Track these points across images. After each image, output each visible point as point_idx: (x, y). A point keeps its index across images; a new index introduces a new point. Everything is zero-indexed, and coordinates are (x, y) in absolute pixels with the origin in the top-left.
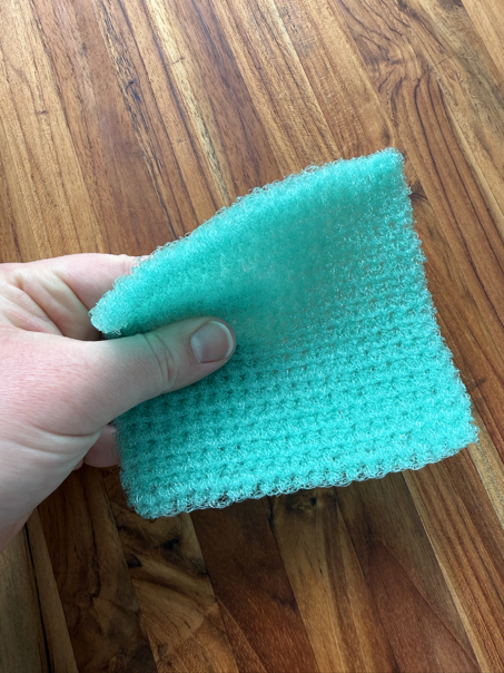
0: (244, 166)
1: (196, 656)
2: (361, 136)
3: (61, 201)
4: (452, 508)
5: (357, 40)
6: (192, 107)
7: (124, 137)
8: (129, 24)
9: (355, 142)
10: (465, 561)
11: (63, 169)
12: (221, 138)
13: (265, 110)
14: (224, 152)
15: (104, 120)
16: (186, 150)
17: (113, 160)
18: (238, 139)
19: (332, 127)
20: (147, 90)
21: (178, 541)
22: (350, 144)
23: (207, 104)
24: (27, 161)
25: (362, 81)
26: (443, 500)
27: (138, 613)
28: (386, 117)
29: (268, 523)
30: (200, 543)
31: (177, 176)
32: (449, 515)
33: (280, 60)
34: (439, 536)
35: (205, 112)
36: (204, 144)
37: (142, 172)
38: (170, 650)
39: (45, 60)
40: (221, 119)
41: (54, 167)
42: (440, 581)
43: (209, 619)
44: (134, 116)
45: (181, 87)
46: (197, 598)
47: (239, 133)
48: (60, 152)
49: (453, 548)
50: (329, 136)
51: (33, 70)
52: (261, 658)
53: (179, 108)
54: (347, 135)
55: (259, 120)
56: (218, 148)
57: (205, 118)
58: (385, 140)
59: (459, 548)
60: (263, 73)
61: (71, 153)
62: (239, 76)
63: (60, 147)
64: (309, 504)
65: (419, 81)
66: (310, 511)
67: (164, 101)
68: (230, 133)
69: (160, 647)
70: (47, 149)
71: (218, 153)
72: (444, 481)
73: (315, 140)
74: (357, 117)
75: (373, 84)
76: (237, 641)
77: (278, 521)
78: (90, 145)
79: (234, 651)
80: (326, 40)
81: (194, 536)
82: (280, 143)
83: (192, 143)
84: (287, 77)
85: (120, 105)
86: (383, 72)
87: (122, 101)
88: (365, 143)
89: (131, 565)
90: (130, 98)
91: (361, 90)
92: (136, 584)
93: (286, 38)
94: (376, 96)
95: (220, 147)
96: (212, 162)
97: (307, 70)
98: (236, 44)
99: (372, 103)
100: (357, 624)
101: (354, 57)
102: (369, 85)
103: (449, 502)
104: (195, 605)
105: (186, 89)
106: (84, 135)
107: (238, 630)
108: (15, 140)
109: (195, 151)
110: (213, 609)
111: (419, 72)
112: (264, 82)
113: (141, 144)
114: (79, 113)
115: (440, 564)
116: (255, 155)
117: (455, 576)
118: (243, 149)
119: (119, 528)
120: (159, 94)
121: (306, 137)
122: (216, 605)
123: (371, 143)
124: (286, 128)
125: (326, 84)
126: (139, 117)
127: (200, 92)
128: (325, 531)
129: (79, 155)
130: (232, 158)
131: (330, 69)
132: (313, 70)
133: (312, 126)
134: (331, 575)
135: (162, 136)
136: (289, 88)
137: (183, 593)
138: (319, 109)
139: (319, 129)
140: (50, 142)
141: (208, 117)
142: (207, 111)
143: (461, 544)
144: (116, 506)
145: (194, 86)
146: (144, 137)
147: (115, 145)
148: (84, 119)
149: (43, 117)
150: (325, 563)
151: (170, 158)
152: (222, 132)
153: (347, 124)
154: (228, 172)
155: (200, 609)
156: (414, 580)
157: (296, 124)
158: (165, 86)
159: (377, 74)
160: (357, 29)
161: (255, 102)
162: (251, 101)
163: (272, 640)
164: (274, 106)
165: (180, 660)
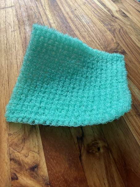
5: (102, 22)
8: (41, 16)
9: (104, 40)
11: (16, 43)
13: (77, 33)
19: (97, 37)
21: (37, 167)
22: (102, 41)
25: (104, 29)
28: (112, 36)
29: (79, 159)
30: (47, 167)
33: (82, 24)
39: (17, 22)
41: (14, 42)
50: (96, 39)
51: (13, 23)
54: (101, 39)
58: (112, 40)
60: (77, 26)
61: (19, 40)
62: (70, 26)
63: (16, 38)
64: (97, 150)
65: (120, 29)
66: (97, 154)
73: (92, 40)
74: (103, 36)
75: (107, 29)
77: (84, 158)
78: (25, 38)
80: (94, 21)
81: (45, 164)
86: (110, 27)
89: (13, 179)
93: (83, 20)
94: (108, 32)
98: (69, 21)
101: (101, 24)
106: (24, 36)
108: (3, 36)
111: (120, 28)
112: (77, 28)
119: (11, 159)
121: (89, 39)
123: (108, 41)
124: (83, 37)
127: (59, 29)
128: (105, 163)
129: (22, 40)
131: (95, 26)
132: (90, 26)
133: (91, 37)
136: (84, 29)
138: (93, 34)
139: (93, 38)
140: (14, 37)
144: (11, 149)
145: (57, 28)
148: (25, 33)
149: (13, 32)
150: (106, 180)
157: (87, 36)
160: (102, 20)
161: (74, 32)
162: (73, 31)
164: (80, 32)
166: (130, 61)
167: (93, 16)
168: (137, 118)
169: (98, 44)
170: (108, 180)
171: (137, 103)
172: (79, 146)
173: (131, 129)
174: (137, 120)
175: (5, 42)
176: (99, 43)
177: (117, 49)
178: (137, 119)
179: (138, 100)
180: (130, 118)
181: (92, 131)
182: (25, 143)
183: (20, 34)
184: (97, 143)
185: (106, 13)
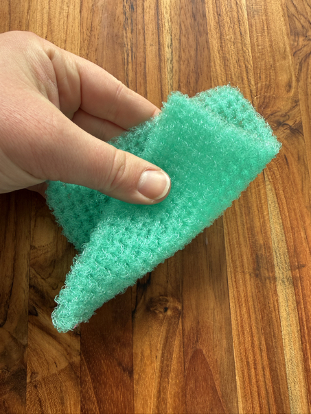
0: (189, 75)
1: (55, 387)
2: (272, 80)
4: (256, 343)
5: (290, 17)
6: (167, 25)
7: (116, 31)
9: (268, 83)
10: (254, 381)
11: (68, 39)
12: (180, 52)
13: (214, 43)
14: (179, 62)
15: (106, 15)
16: (154, 52)
17: (103, 44)
18: (191, 56)
19: (255, 68)
20: (141, 5)
22: (264, 83)
23: (178, 27)
24: (46, 26)
25: (284, 45)
26: (252, 336)
27: (25, 347)
28: (293, 73)
29: (131, 315)
31: (142, 67)
32: (253, 347)
33: (235, 14)
34: (242, 359)
35: (174, 31)
36: (167, 52)
37: (121, 57)
38: (39, 378)
40: (183, 39)
41: (63, 36)
42: (234, 389)
43: (71, 365)
44: (126, 19)
45: (164, 10)
46: (68, 349)
47: (193, 53)
48: (70, 27)
49: (249, 370)
50: (251, 74)
52: (98, 402)
53: (158, 24)
54: (263, 77)
55: (209, 49)
56: (176, 58)
57: (173, 35)
58: (287, 88)
59: (253, 371)
60: (221, 18)
61: (77, 30)
62: (204, 16)
63: (71, 24)
64: (162, 310)
66: (161, 315)
67: (150, 15)
68: (187, 51)
69: (33, 373)
70: (62, 23)
71: (174, 61)
72: (257, 323)
73: (241, 73)
74: (273, 67)
75: (291, 49)
76: (86, 385)
77: (138, 315)
78: (91, 29)
79: (81, 392)
80: (269, 11)
82: (218, 67)
83: (159, 49)
84: (236, 26)
85: (119, 10)
86: (300, 44)
87: (122, 7)
88: (273, 86)
89: (30, 313)
90: (127, 7)
91: (282, 51)
92: (30, 326)
94: (290, 58)
95: (177, 58)
96: (169, 65)
97: (251, 26)
99: (287, 61)
100: (169, 400)
101: (284, 28)
102: (288, 49)
103: (256, 339)
104: (65, 353)
105: (166, 13)
106: (89, 21)
107: (88, 378)
108: (42, 9)
109: (159, 55)
110: (76, 359)
112: (220, 24)
113: (125, 39)
114: (90, 5)
115: (237, 378)
116: (199, 70)
117: (245, 388)
118: (192, 64)
119: (31, 286)
120: (148, 10)
121: (236, 70)
122: (79, 357)
123: (278, 87)
124: (225, 60)
125: (260, 39)
126: (129, 21)
127: (176, 17)
128: (168, 332)
130: (183, 67)
131: (266, 31)
132: (254, 27)
133: (242, 64)
134: (162, 362)
135: (141, 38)
136: (235, 34)
137: (60, 343)
138: (250, 54)
139: (246, 67)
140: (65, 19)
141: (175, 36)
142: (176, 31)
143: (255, 368)
144: (33, 271)
145: (173, 13)
146: (129, 35)
147: (108, 34)
148: (93, 11)
150: (160, 352)
151: (142, 54)
152: (181, 48)
153: (266, 69)
154: (177, 76)
155: (68, 357)
156: (217, 383)
157: (233, 60)
158: (153, 6)
159: (296, 44)
161: (209, 36)
162: (207, 34)
163: (109, 393)
164: (221, 43)
165: (43, 386)
166: (299, 158)
168: (252, 279)
169: (251, 91)
170: (163, 354)
171: (265, 253)
172: (137, 297)
173: (230, 295)
174: (249, 282)
176: (253, 88)
177: (287, 117)
178: (250, 280)
179: (269, 248)
180: (239, 276)
181: (165, 279)
182: (54, 267)
183: (81, 12)
184: (167, 301)
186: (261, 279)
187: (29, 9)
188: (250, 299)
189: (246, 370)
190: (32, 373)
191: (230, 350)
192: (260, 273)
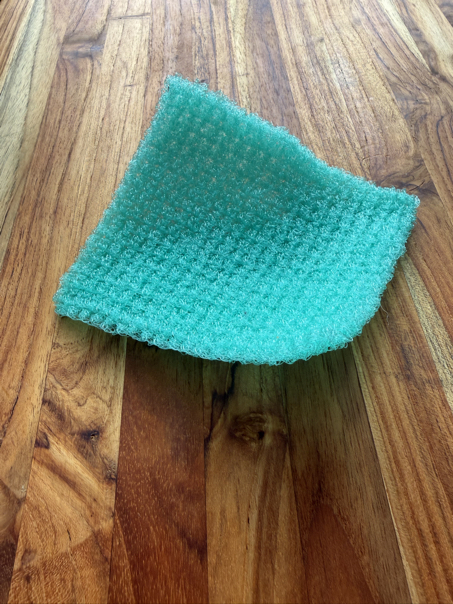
1: (63, 580)
3: (117, 138)
4: (430, 493)
5: (394, 87)
6: (245, 101)
8: (215, 51)
9: (378, 146)
10: (439, 568)
11: (128, 119)
13: (303, 112)
19: (358, 132)
21: (98, 433)
22: (372, 146)
23: (259, 102)
24: (103, 110)
25: (391, 109)
26: (419, 480)
27: (21, 501)
28: (409, 134)
29: (202, 444)
30: (121, 442)
32: (425, 501)
33: (326, 88)
34: (407, 523)
35: (254, 106)
38: (36, 562)
39: (146, 60)
40: (265, 112)
41: (122, 117)
42: (401, 585)
43: (96, 536)
45: (240, 89)
46: (94, 505)
48: (131, 109)
49: (424, 545)
50: (354, 138)
51: (135, 63)
55: (297, 118)
58: (404, 149)
59: (432, 547)
60: (308, 92)
61: (139, 111)
62: (289, 91)
63: (132, 106)
64: (255, 436)
65: (442, 117)
66: (254, 445)
70: (122, 106)
72: (424, 457)
73: (341, 138)
75: (401, 112)
76: (119, 576)
77: (215, 445)
79: (110, 590)
81: (117, 434)
82: (311, 134)
84: (328, 97)
86: (411, 107)
89: (38, 444)
91: (390, 115)
92: (35, 466)
93: (334, 76)
94: (401, 120)
97: (346, 96)
98: (292, 73)
99: (397, 124)
101: (387, 95)
102: (397, 113)
103: (427, 485)
104: (88, 513)
105: (244, 91)
106: (154, 103)
107: (125, 563)
108: (101, 97)
110: (106, 525)
111: (443, 112)
114: (156, 90)
115: (405, 562)
117: (423, 585)
119: (44, 401)
121: (334, 135)
122: (111, 521)
123: (391, 148)
124: (318, 127)
127: (255, 94)
128: (266, 473)
129: (144, 112)
131: (365, 98)
133: (342, 129)
134: (259, 530)
136: (328, 103)
138: (350, 120)
139: (347, 132)
140: (127, 102)
141: (255, 109)
142: (256, 106)
143: (437, 543)
144: (51, 378)
145: (251, 90)
148: (158, 95)
149: (129, 88)
150: (255, 511)
155: (92, 521)
156: (366, 572)
157: (328, 126)
159: (405, 107)
160: (393, 79)
161: (297, 108)
162: (294, 106)
163: (162, 592)
164: (312, 112)
165: (42, 577)
166: (439, 221)
167: (369, 66)
168: (400, 383)
169: (357, 154)
170: (260, 513)
171: (415, 344)
172: (212, 415)
173: (368, 409)
174: (397, 389)
175: (102, 113)
176: (360, 151)
177: (411, 177)
178: (399, 386)
179: (420, 336)
180: (378, 379)
181: (258, 386)
182: (84, 372)
183: (145, 96)
184: (262, 421)
185: (414, 61)
186: (416, 384)
187: (87, 96)
188: (404, 416)
189: (419, 546)
190: (26, 551)
191: (382, 506)
192: (412, 374)
